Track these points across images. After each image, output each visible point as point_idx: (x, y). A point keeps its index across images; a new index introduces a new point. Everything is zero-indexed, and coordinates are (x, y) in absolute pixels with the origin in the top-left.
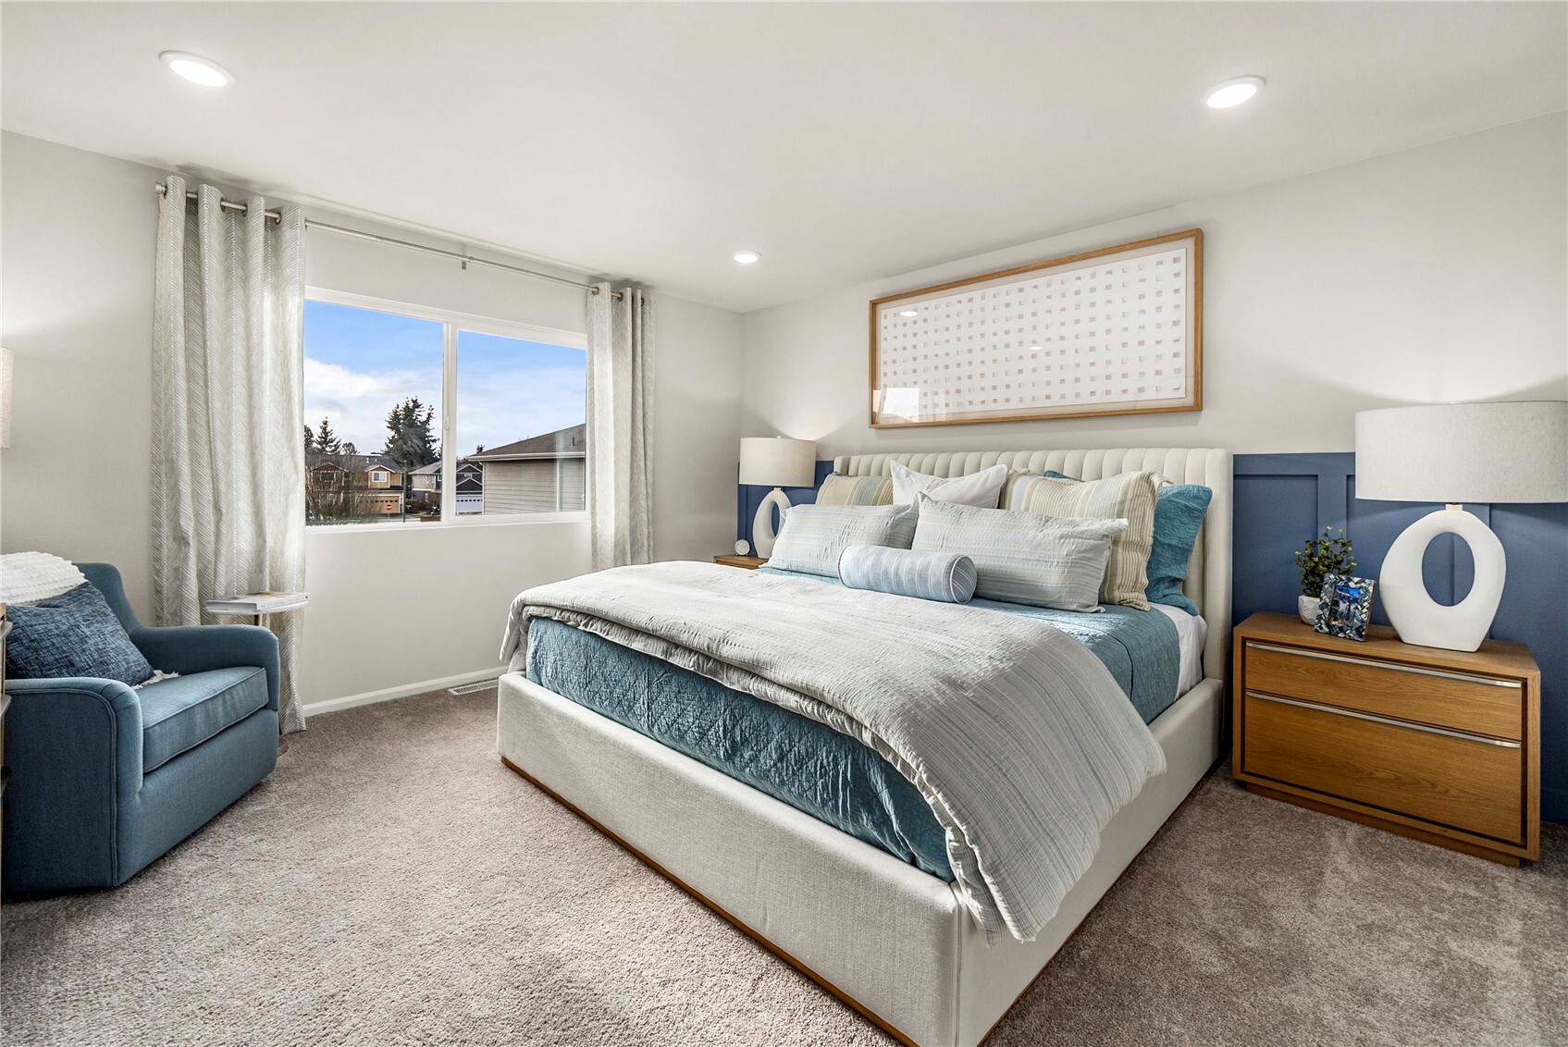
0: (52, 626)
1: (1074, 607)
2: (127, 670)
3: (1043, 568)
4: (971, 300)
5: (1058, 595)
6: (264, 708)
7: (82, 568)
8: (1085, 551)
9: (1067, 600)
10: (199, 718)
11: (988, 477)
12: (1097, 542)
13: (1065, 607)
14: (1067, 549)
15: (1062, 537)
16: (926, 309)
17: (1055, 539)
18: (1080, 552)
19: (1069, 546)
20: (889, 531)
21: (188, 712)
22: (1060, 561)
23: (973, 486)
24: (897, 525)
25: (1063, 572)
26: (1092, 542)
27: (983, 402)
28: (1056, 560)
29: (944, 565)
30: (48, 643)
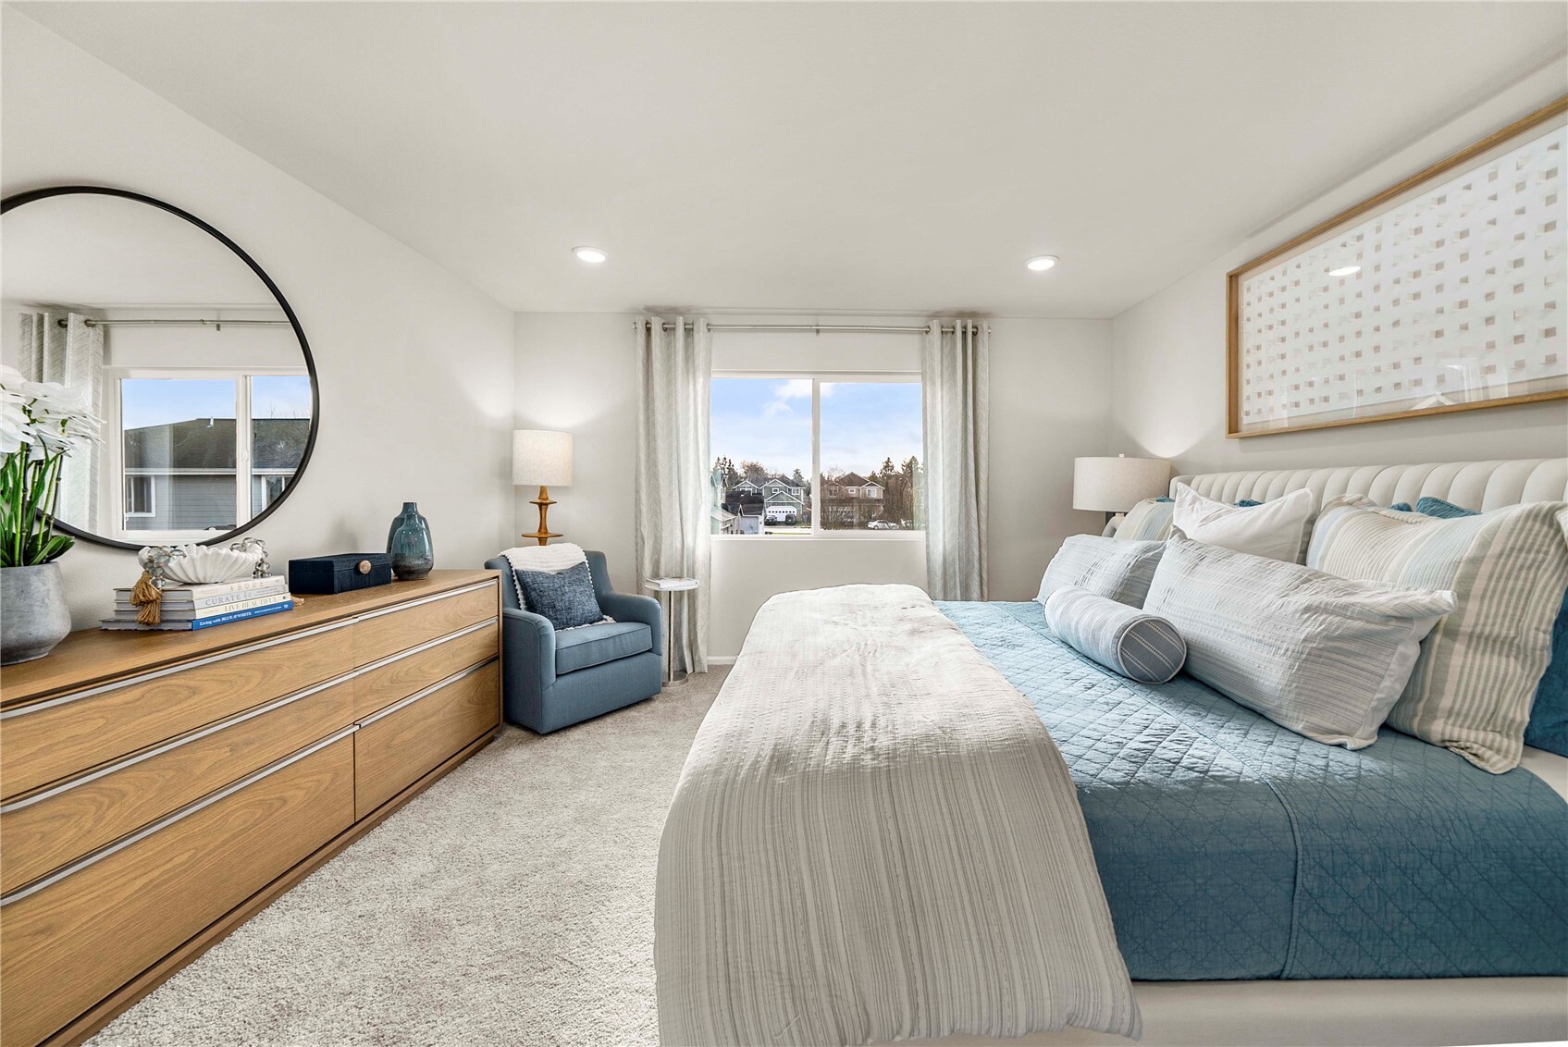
0: (551, 585)
1: (1299, 727)
2: (582, 614)
3: (1264, 655)
4: (1360, 238)
5: (1277, 703)
6: (649, 651)
7: (587, 554)
8: (1341, 638)
9: (1290, 714)
10: (594, 648)
11: (1281, 507)
12: (1373, 627)
13: (1286, 724)
14: (1308, 630)
15: (1307, 609)
16: (1298, 266)
17: (1296, 611)
18: (1327, 638)
19: (1313, 626)
20: (1128, 574)
21: (588, 643)
22: (1291, 647)
23: (1254, 520)
24: (1140, 567)
25: (1291, 667)
26: (1358, 624)
27: (1378, 389)
28: (1285, 646)
29: (1119, 625)
30: (547, 594)
